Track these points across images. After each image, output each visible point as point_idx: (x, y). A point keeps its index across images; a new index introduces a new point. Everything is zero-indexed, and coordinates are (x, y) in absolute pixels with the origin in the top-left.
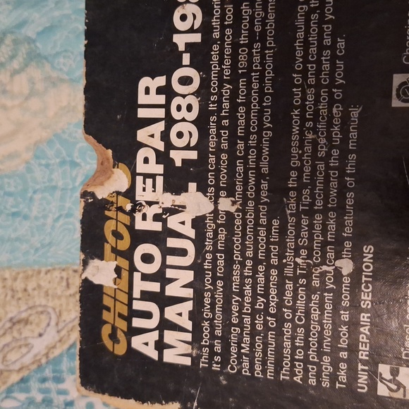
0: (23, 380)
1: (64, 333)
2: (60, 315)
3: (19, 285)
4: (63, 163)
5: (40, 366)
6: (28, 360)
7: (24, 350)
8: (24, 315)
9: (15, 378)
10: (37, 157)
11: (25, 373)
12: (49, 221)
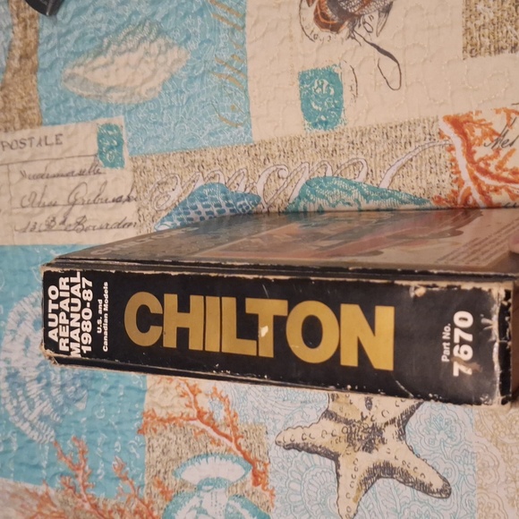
0: (168, 215)
1: (185, 188)
2: (182, 178)
3: (160, 163)
4: (176, 92)
5: (176, 207)
6: (169, 204)
7: (166, 199)
8: (164, 180)
9: (164, 214)
10: (164, 89)
11: (169, 211)
12: (172, 125)
